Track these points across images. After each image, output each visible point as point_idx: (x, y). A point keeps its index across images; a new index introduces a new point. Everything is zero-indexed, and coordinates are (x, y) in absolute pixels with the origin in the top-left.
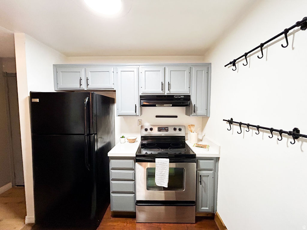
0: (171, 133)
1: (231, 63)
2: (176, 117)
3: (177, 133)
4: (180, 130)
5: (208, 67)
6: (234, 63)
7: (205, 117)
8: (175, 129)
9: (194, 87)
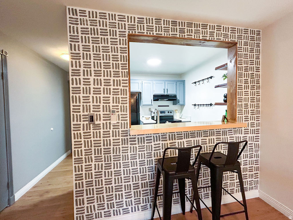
0: (167, 114)
1: (194, 83)
2: (169, 106)
3: (170, 114)
4: (171, 112)
5: (184, 82)
6: (195, 83)
7: (183, 105)
8: (168, 112)
9: (178, 91)
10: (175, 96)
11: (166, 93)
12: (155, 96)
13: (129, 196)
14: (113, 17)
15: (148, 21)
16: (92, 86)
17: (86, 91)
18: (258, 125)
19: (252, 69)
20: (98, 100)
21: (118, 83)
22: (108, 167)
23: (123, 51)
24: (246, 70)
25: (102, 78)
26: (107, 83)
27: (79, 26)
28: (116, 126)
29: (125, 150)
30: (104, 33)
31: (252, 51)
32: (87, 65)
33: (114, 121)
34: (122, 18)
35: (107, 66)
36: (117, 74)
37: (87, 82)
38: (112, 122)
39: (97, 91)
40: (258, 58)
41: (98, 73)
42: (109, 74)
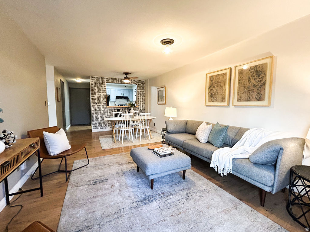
2: (125, 102)
9: (129, 95)
10: (128, 97)
11: (123, 96)
12: (117, 97)
13: (106, 124)
14: (102, 78)
15: (111, 79)
16: (96, 95)
17: (95, 97)
18: (144, 107)
19: (142, 91)
20: (98, 99)
21: (103, 95)
22: (101, 116)
23: (104, 87)
24: (140, 92)
25: (99, 93)
26: (100, 95)
27: (93, 81)
28: (103, 106)
29: (105, 112)
30: (99, 82)
31: (142, 86)
32: (95, 90)
33: (102, 104)
34: (104, 78)
35: (100, 90)
36: (103, 93)
37: (95, 94)
38: (102, 105)
39: (98, 97)
40: (144, 88)
41: (98, 92)
42: (101, 92)
